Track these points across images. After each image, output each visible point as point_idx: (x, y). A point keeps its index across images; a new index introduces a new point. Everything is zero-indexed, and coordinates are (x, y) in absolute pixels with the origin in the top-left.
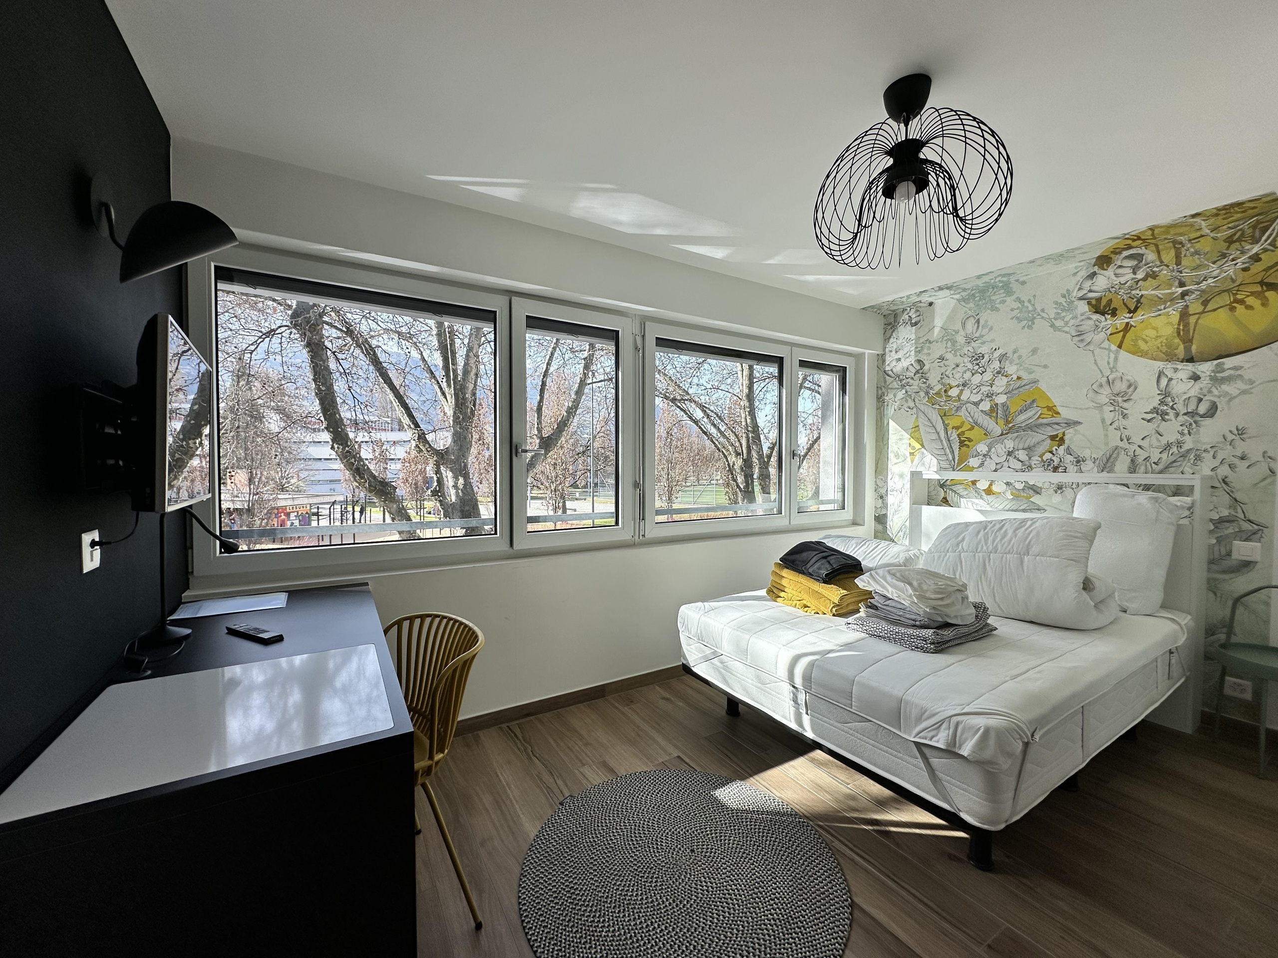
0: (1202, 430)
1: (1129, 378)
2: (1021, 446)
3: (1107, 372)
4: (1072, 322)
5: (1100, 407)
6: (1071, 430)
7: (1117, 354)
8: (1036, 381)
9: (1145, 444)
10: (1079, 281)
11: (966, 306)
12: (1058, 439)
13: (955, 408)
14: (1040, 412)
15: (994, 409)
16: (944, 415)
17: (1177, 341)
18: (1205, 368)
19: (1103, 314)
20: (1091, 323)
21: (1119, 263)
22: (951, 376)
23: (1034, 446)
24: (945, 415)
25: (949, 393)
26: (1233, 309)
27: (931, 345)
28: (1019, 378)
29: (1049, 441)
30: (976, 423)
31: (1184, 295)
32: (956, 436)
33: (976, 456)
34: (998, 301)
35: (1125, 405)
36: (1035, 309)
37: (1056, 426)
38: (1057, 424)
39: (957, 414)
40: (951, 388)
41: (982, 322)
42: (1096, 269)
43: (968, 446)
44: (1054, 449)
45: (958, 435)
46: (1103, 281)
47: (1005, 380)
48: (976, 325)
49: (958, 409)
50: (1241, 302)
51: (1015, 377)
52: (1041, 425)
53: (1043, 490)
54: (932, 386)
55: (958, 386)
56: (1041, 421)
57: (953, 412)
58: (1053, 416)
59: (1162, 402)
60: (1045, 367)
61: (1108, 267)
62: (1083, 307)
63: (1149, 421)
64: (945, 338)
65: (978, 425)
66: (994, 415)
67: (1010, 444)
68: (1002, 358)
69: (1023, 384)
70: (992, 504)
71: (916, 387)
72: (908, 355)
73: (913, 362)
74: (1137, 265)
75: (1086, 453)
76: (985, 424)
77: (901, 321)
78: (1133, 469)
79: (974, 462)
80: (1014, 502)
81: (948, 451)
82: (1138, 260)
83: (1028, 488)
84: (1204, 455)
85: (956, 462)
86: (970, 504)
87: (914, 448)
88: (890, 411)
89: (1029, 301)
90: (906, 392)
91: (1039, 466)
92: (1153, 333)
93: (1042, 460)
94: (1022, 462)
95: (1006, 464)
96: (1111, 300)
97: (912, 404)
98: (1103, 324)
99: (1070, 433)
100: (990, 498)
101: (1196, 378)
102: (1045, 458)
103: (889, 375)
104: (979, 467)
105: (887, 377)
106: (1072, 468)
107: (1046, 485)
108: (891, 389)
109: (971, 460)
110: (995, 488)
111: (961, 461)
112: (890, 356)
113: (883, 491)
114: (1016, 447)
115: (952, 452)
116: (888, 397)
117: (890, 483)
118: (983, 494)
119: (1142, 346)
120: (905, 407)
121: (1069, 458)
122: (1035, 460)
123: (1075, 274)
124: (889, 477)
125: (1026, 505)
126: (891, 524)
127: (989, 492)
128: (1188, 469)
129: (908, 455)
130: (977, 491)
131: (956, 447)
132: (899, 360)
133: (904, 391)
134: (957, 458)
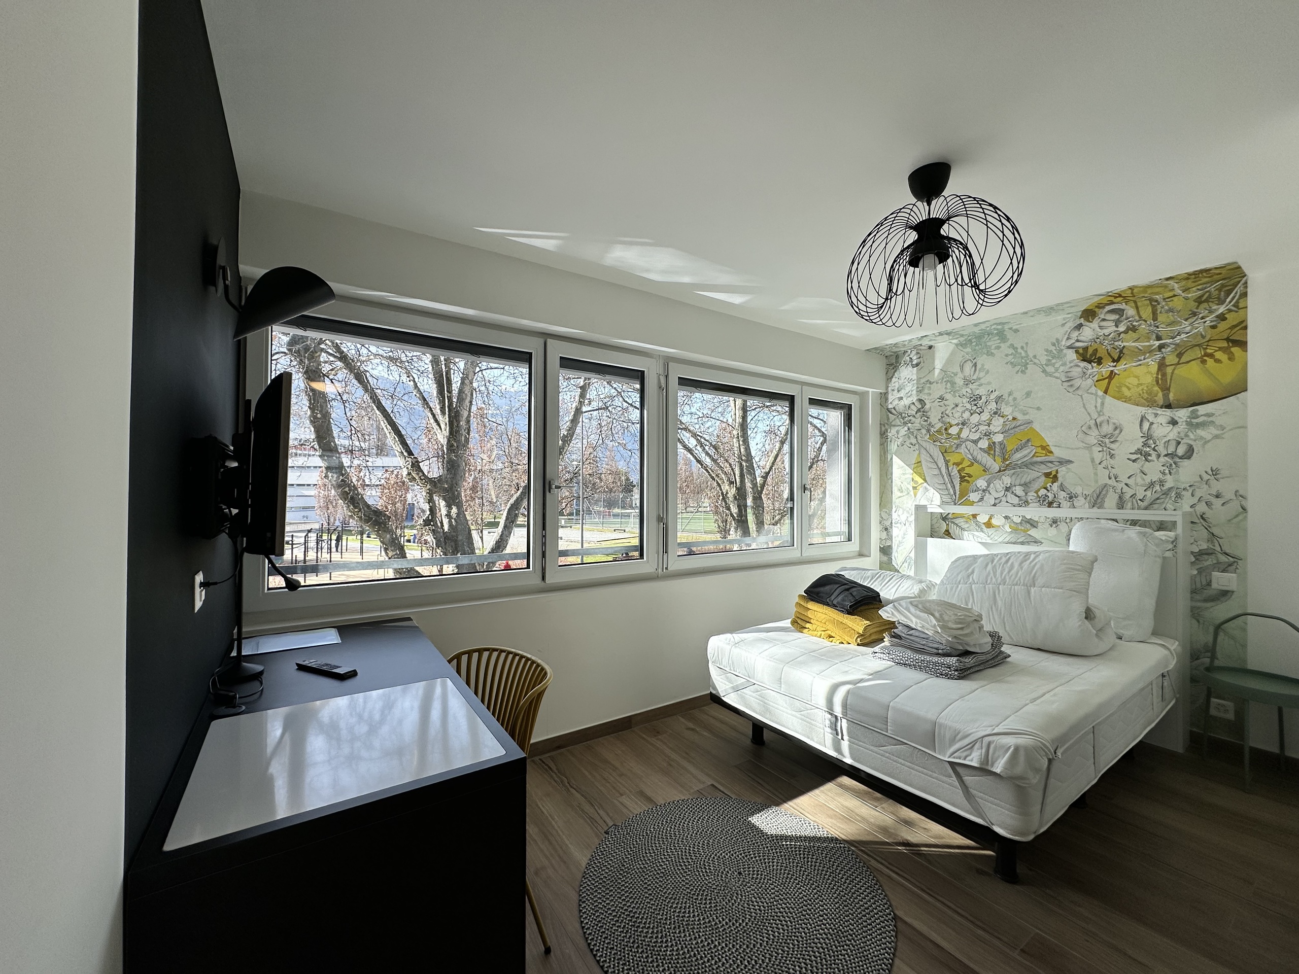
0: (1180, 470)
1: (1115, 421)
2: (1018, 482)
3: (1095, 416)
4: (1062, 369)
5: (1089, 447)
6: (1064, 468)
7: (1103, 398)
8: (1030, 422)
9: (1129, 482)
10: (1067, 331)
11: (964, 350)
12: (1051, 476)
13: (955, 446)
14: (1034, 451)
15: (992, 446)
16: (944, 452)
17: (1156, 388)
18: (1182, 414)
19: (1090, 362)
20: (1079, 369)
21: (1102, 316)
22: (950, 415)
23: (1030, 482)
24: (946, 452)
25: (950, 431)
26: (1204, 362)
27: (932, 386)
28: (1014, 419)
29: (1043, 478)
30: (975, 460)
31: (1161, 347)
32: (957, 472)
33: (976, 491)
34: (993, 347)
35: (1113, 446)
36: (1027, 356)
37: (1050, 465)
38: (1051, 462)
39: (957, 451)
40: (951, 426)
41: (979, 366)
42: (1082, 320)
43: (968, 482)
44: (1048, 486)
45: (959, 471)
46: (1089, 332)
47: (1002, 420)
48: (974, 368)
49: (958, 446)
50: (1211, 356)
51: (1011, 418)
52: (1036, 463)
53: (1039, 524)
54: (933, 424)
55: (958, 424)
56: (1035, 459)
57: (954, 449)
58: (1046, 455)
59: (1145, 444)
60: (1038, 409)
61: (1093, 319)
62: (1071, 355)
63: (1134, 461)
64: (945, 380)
65: (977, 462)
66: (992, 452)
67: (1007, 480)
68: (998, 400)
69: (1018, 424)
70: (992, 536)
71: (919, 425)
72: (909, 394)
73: (914, 401)
74: (1119, 319)
75: (1078, 490)
76: (984, 461)
77: (903, 362)
78: (1121, 505)
79: (974, 497)
80: (1012, 535)
81: (949, 486)
82: (1119, 314)
83: (1026, 522)
84: (1184, 493)
85: (957, 496)
86: (971, 536)
87: (916, 482)
88: (893, 447)
89: (1022, 348)
90: (909, 429)
91: (1035, 501)
92: (1135, 382)
93: (1038, 496)
94: (1019, 497)
95: (1004, 499)
96: (1096, 350)
97: (914, 441)
98: (1090, 371)
99: (1062, 471)
100: (991, 531)
101: (1174, 422)
102: (1040, 494)
103: (891, 413)
104: (979, 501)
105: (890, 415)
106: (1065, 504)
107: (1042, 520)
108: (894, 426)
109: (971, 495)
110: (994, 521)
111: (961, 496)
112: (892, 395)
113: (888, 523)
114: (1013, 484)
115: (954, 487)
116: (892, 433)
117: (895, 516)
118: (983, 527)
119: (1127, 393)
120: (907, 443)
121: (1062, 494)
122: (1031, 495)
123: (1063, 325)
124: (894, 510)
125: (1024, 538)
126: (896, 555)
127: (989, 525)
128: (1169, 506)
129: (911, 489)
130: (977, 524)
131: (957, 482)
132: (901, 398)
133: (906, 428)
134: (958, 493)
